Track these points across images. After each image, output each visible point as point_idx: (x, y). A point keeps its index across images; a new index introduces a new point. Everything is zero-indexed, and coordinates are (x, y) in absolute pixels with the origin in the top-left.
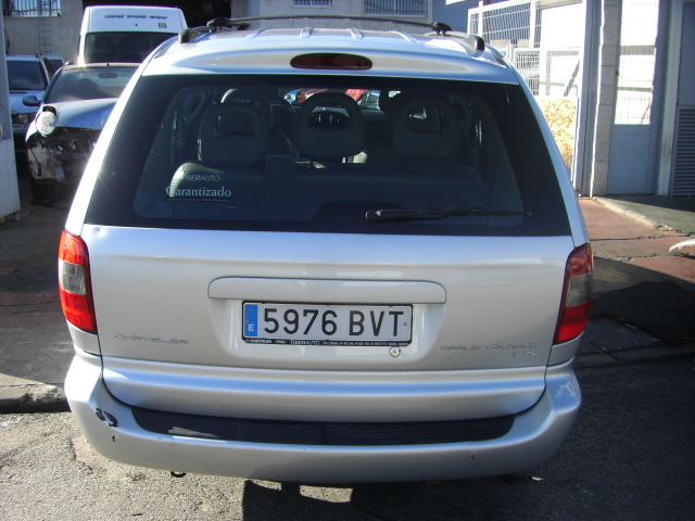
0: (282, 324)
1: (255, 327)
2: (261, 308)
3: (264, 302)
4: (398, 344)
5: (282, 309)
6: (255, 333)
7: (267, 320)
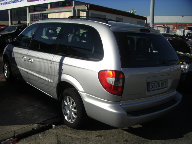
0: (153, 86)
1: (149, 88)
2: (150, 83)
3: (150, 82)
4: (165, 88)
5: (153, 83)
6: (149, 89)
7: (151, 86)
